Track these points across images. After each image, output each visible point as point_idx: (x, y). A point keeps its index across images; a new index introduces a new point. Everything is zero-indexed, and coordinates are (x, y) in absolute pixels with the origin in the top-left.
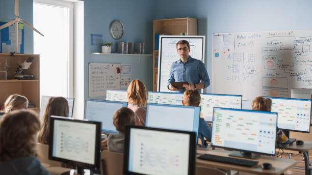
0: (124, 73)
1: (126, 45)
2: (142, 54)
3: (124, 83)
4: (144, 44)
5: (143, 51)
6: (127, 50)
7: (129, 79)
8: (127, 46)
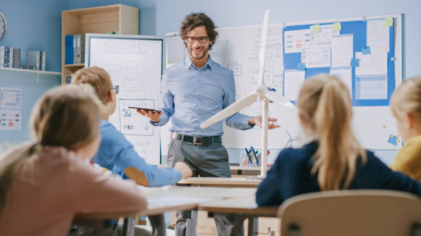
0: (6, 104)
1: (9, 52)
2: (41, 69)
3: (7, 122)
4: (44, 53)
5: (44, 65)
6: (11, 62)
7: (17, 115)
8: (11, 54)
